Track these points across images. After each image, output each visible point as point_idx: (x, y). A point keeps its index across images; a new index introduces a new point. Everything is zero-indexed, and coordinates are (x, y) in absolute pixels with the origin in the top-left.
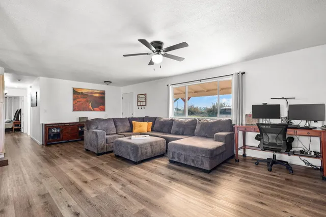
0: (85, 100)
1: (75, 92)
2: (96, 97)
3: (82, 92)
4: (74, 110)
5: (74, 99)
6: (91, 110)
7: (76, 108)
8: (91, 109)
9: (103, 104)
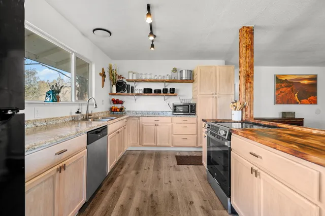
0: (289, 89)
1: (279, 80)
2: (304, 85)
3: (286, 80)
4: (277, 102)
5: (277, 89)
6: (298, 103)
7: (279, 100)
8: (298, 101)
9: (315, 94)
